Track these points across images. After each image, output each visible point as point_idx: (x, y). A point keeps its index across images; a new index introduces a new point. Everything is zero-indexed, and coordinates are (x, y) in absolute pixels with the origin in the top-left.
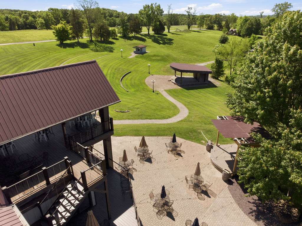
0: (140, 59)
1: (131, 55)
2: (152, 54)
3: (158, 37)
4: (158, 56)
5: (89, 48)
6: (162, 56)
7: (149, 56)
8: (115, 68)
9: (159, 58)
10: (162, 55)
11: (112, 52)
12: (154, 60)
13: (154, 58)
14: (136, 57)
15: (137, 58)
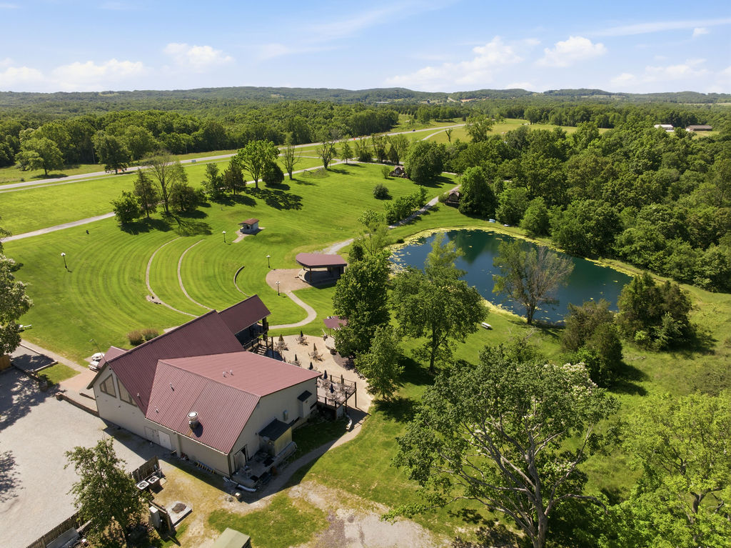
0: (252, 243)
1: (238, 237)
2: (269, 233)
3: (275, 192)
4: (277, 235)
5: (172, 229)
6: (284, 235)
7: (265, 236)
8: (222, 262)
9: (279, 239)
10: (284, 233)
11: (209, 233)
12: (272, 243)
13: (273, 239)
14: (246, 239)
15: (246, 242)
